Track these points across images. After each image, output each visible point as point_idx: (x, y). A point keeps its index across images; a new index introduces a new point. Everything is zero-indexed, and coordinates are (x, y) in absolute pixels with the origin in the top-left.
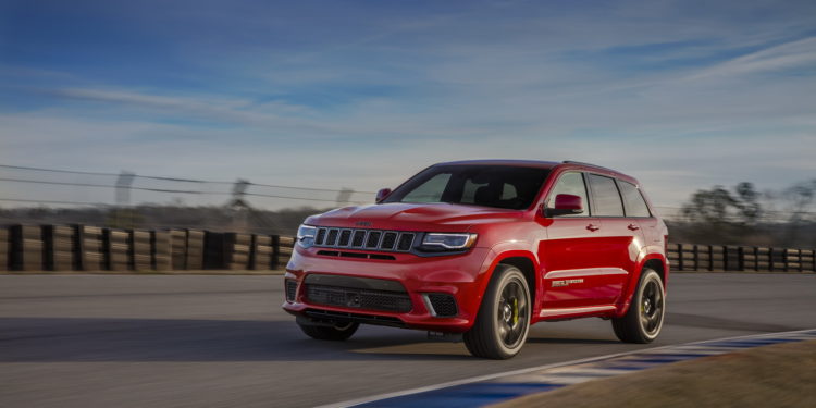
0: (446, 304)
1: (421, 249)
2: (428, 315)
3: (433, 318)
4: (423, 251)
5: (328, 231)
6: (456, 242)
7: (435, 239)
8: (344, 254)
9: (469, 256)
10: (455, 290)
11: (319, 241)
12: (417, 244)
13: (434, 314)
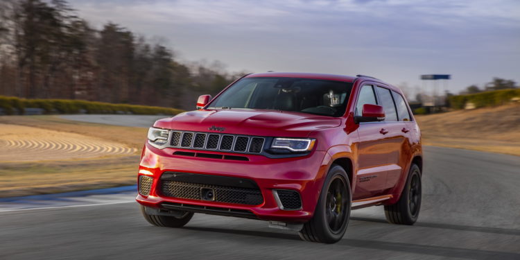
0: (291, 198)
1: (270, 151)
2: (277, 208)
3: (280, 210)
4: (273, 153)
5: (182, 134)
6: (299, 145)
7: (281, 143)
8: (199, 155)
9: (310, 158)
10: (299, 187)
11: (172, 143)
12: (267, 148)
13: (282, 207)
